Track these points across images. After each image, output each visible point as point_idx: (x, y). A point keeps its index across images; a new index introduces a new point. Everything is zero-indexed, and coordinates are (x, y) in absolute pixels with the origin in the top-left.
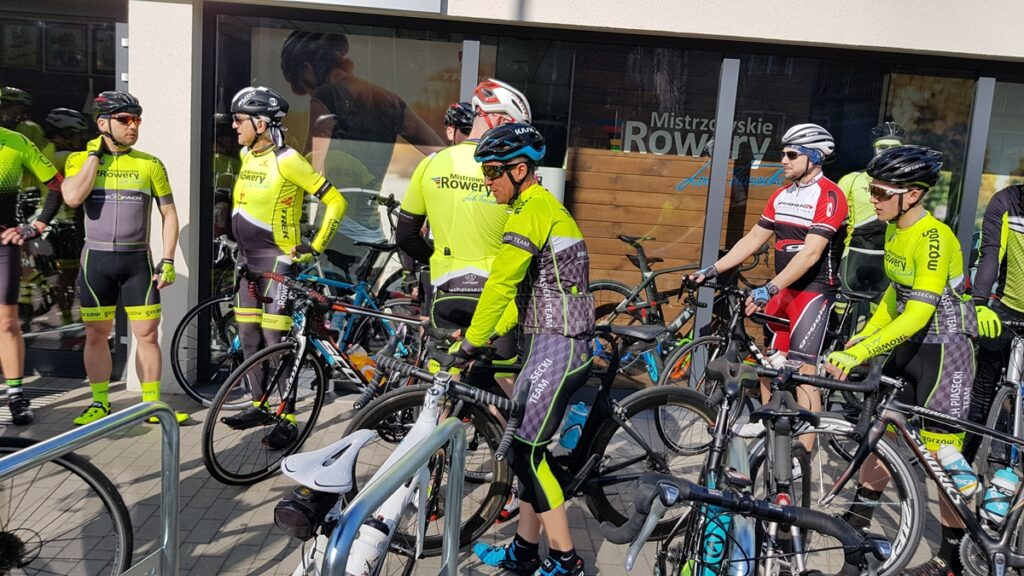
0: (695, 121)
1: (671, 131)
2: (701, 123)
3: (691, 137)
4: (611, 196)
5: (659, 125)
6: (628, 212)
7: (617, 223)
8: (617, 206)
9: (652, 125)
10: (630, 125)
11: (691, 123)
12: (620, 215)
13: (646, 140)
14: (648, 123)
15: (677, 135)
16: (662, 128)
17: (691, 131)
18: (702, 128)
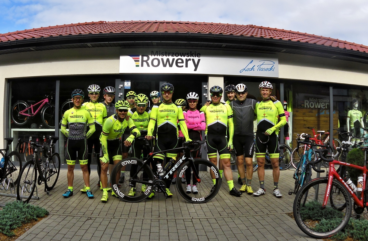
0: (318, 100)
1: (314, 102)
2: (319, 100)
3: (317, 103)
4: (303, 118)
5: (311, 101)
6: (307, 122)
7: (305, 125)
8: (305, 120)
9: (310, 101)
10: (305, 101)
11: (317, 100)
12: (305, 123)
13: (309, 104)
14: (309, 101)
15: (315, 103)
16: (312, 102)
17: (317, 102)
18: (320, 101)
